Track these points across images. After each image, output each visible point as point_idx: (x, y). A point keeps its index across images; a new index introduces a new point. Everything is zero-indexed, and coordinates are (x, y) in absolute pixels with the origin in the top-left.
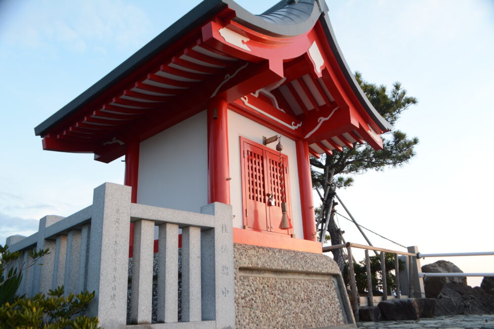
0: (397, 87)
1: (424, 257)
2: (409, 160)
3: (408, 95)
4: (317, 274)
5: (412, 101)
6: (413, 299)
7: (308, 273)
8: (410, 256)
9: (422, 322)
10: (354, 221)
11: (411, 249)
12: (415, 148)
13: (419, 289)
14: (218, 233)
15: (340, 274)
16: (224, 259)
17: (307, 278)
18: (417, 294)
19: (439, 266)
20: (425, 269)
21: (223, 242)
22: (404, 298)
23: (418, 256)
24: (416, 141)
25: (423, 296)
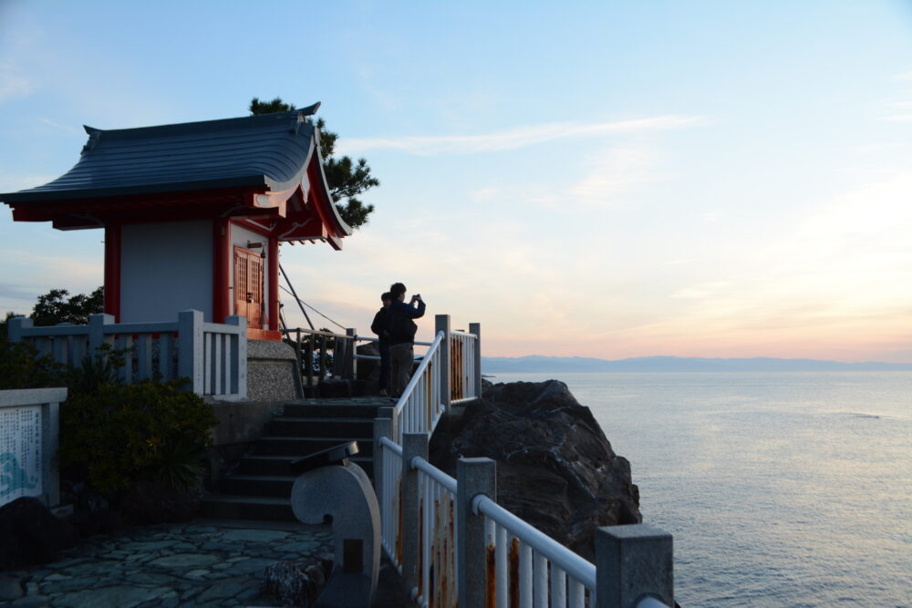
0: (362, 163)
1: (361, 339)
2: (360, 227)
3: (372, 175)
4: (281, 360)
5: (374, 182)
6: (347, 381)
7: (276, 360)
8: (348, 339)
9: (354, 399)
10: (295, 295)
11: (350, 331)
12: (370, 216)
13: (352, 370)
14: (240, 337)
15: (295, 358)
16: (243, 355)
17: (276, 363)
18: (350, 375)
19: (374, 347)
20: (360, 349)
21: (242, 342)
22: (338, 378)
23: (356, 338)
24: (371, 209)
25: (355, 377)
